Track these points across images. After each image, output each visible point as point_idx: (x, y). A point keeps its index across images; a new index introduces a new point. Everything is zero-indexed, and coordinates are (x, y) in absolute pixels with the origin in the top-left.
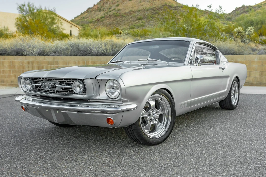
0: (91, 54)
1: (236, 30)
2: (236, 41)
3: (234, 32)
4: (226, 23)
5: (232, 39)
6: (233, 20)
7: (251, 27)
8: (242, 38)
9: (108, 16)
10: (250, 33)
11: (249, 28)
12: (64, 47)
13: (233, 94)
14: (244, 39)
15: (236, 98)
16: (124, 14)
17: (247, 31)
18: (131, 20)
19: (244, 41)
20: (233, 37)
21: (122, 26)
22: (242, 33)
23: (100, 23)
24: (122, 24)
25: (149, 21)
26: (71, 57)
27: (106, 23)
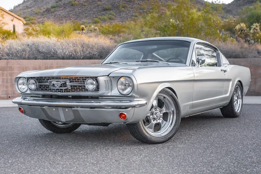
0: (54, 57)
1: (238, 27)
2: (238, 41)
3: (236, 29)
4: (225, 16)
5: (234, 39)
6: (234, 13)
7: (257, 23)
8: (246, 37)
9: (62, 4)
10: (256, 31)
11: (253, 24)
12: (20, 48)
13: (236, 100)
14: (249, 39)
15: (239, 105)
16: (85, 3)
17: (252, 29)
18: (94, 11)
19: (249, 41)
20: (235, 35)
21: (82, 19)
22: (246, 31)
23: (51, 15)
24: (81, 16)
25: (120, 12)
26: (29, 60)
27: (60, 15)
